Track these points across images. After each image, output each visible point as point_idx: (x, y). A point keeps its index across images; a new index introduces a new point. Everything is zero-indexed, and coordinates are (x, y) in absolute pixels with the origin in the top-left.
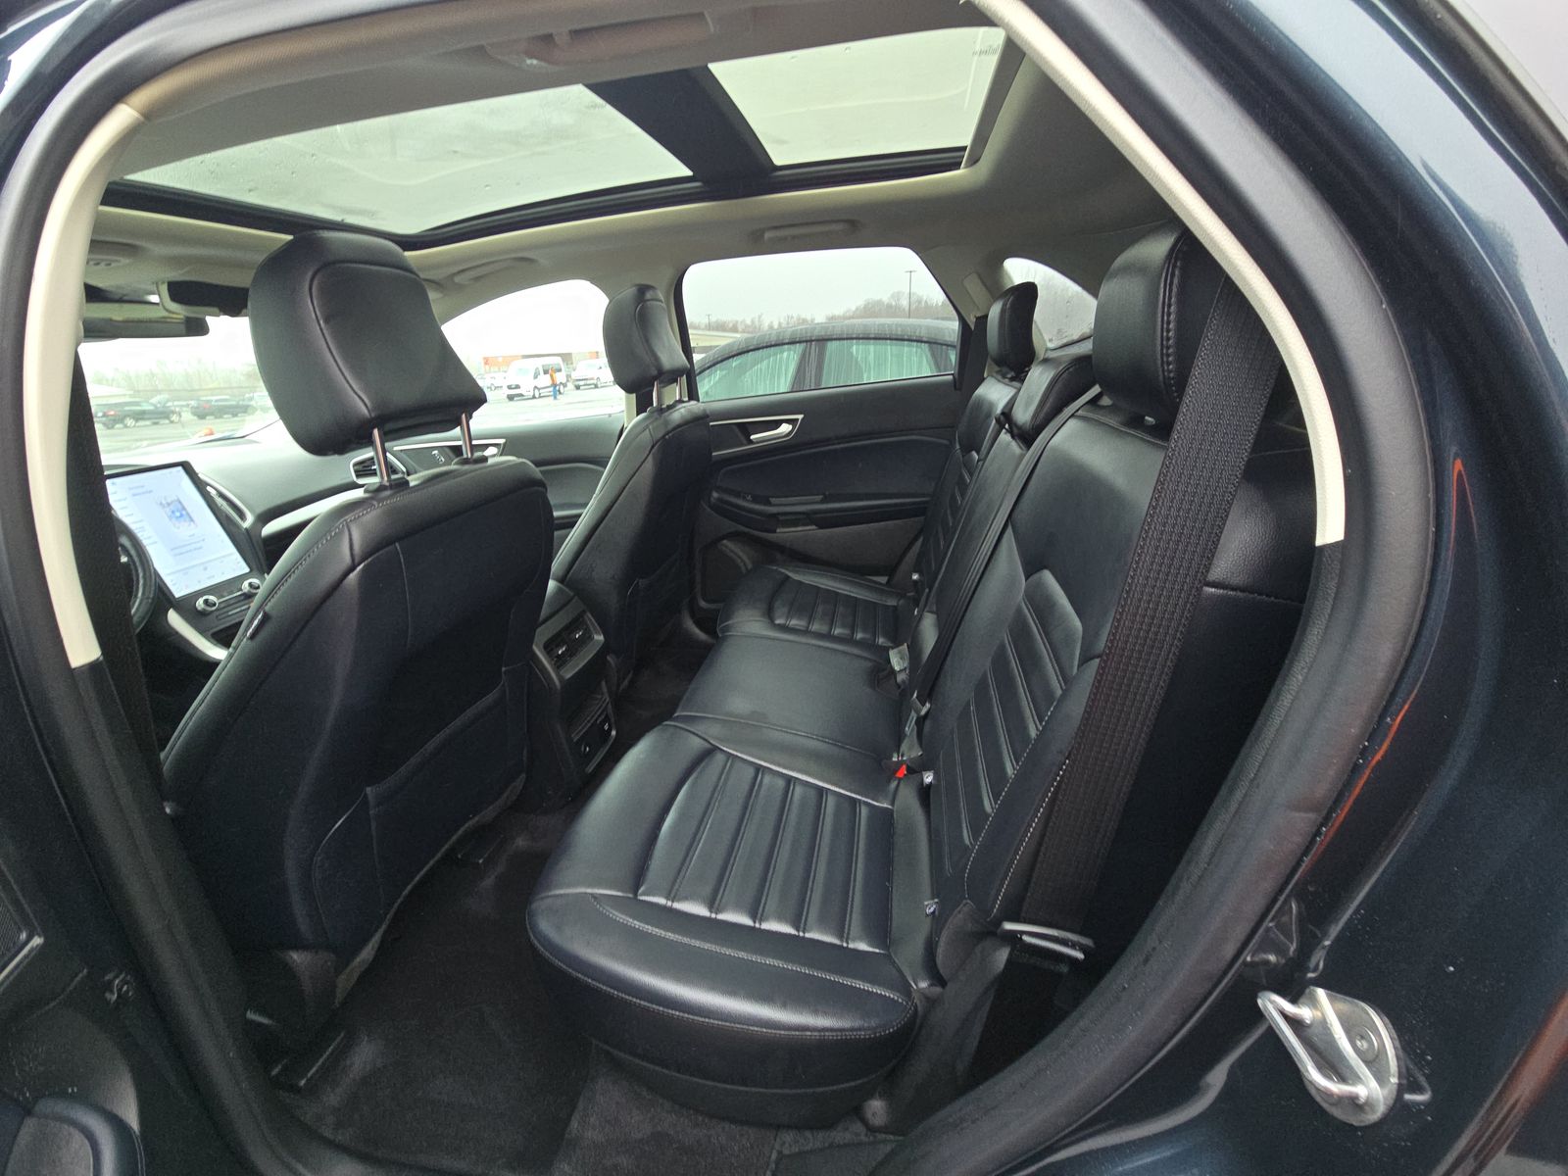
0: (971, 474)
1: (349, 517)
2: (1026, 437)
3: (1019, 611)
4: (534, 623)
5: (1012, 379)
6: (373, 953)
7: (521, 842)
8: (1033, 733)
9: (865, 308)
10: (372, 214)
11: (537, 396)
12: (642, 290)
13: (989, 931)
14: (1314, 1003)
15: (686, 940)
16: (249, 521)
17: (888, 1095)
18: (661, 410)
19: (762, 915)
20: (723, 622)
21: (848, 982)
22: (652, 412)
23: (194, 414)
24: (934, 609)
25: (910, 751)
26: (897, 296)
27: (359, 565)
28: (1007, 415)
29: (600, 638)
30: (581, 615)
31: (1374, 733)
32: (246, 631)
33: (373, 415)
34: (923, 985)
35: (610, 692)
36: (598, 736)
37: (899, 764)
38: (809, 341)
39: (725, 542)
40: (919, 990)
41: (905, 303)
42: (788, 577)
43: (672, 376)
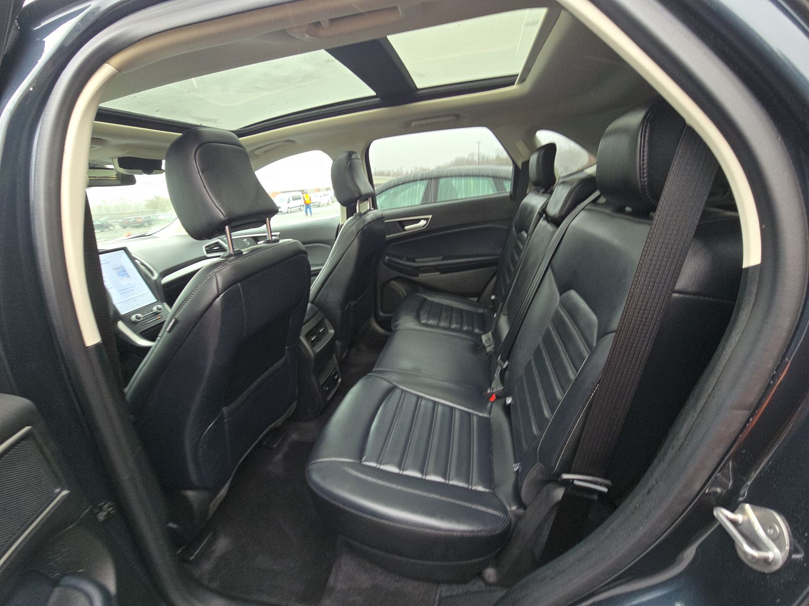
0: (523, 244)
1: (216, 270)
2: (556, 222)
3: (557, 312)
4: (302, 324)
5: (544, 193)
6: (226, 492)
7: (294, 437)
8: (572, 377)
9: (455, 161)
10: (215, 121)
11: (289, 212)
12: (350, 154)
13: (554, 479)
14: (744, 512)
15: (388, 485)
16: (155, 277)
17: (496, 566)
18: (361, 215)
19: (426, 473)
20: (395, 322)
21: (474, 506)
22: (356, 216)
23: (121, 226)
24: (506, 313)
25: (497, 387)
26: (472, 155)
27: (221, 294)
28: (544, 211)
29: (332, 331)
30: (322, 320)
31: (779, 368)
32: (166, 328)
33: (226, 219)
34: (514, 508)
35: (337, 358)
36: (332, 381)
37: (491, 394)
38: (431, 179)
39: (392, 282)
40: (513, 511)
41: (476, 158)
42: (426, 300)
43: (364, 198)
